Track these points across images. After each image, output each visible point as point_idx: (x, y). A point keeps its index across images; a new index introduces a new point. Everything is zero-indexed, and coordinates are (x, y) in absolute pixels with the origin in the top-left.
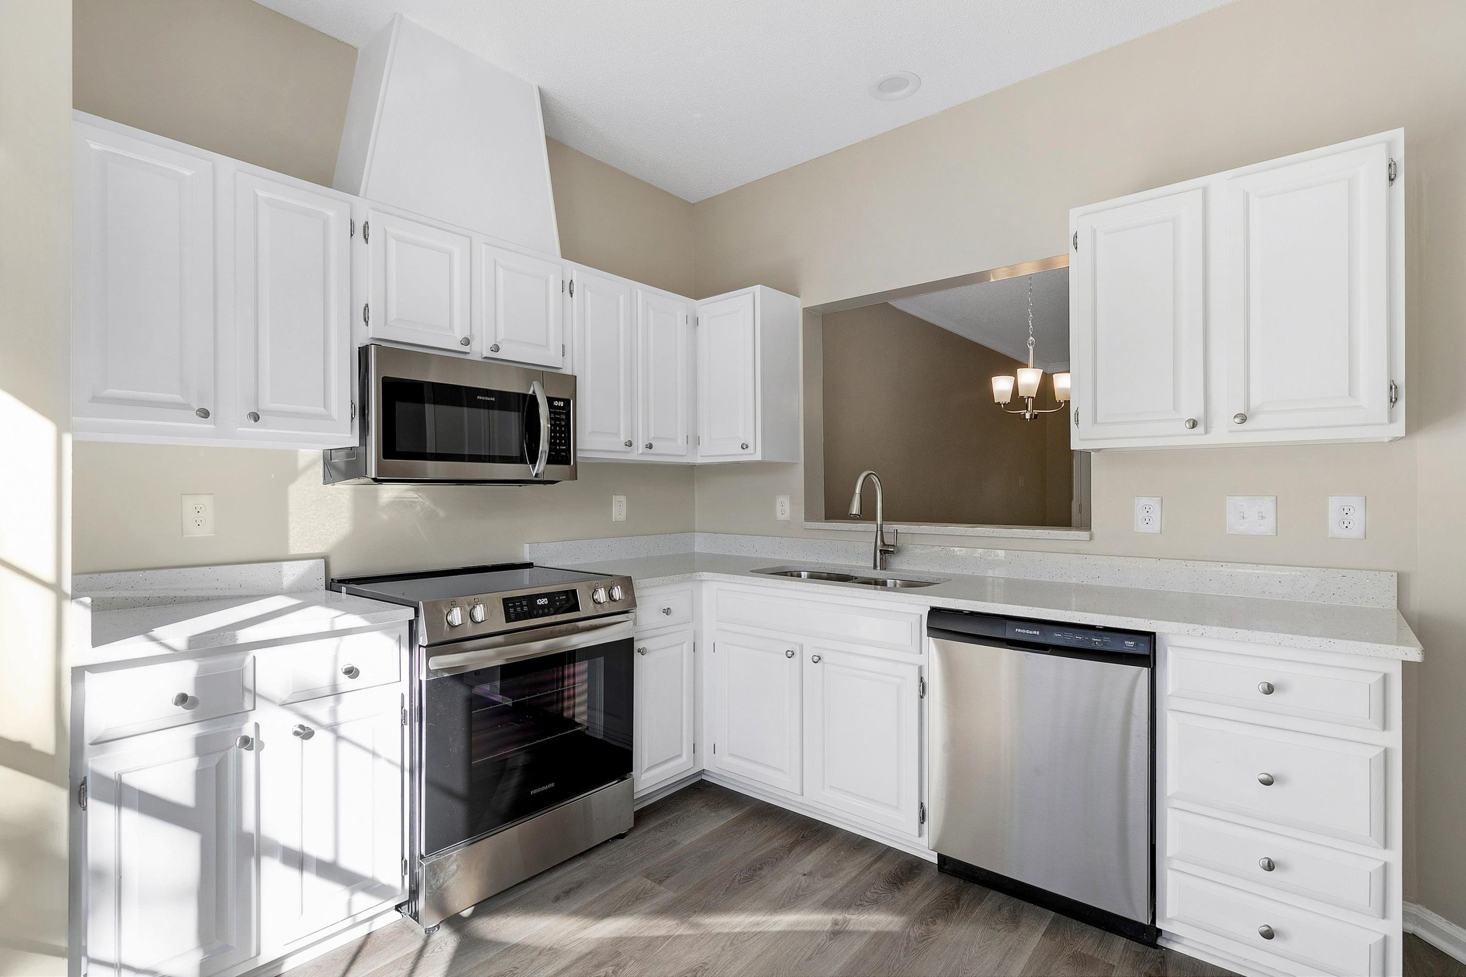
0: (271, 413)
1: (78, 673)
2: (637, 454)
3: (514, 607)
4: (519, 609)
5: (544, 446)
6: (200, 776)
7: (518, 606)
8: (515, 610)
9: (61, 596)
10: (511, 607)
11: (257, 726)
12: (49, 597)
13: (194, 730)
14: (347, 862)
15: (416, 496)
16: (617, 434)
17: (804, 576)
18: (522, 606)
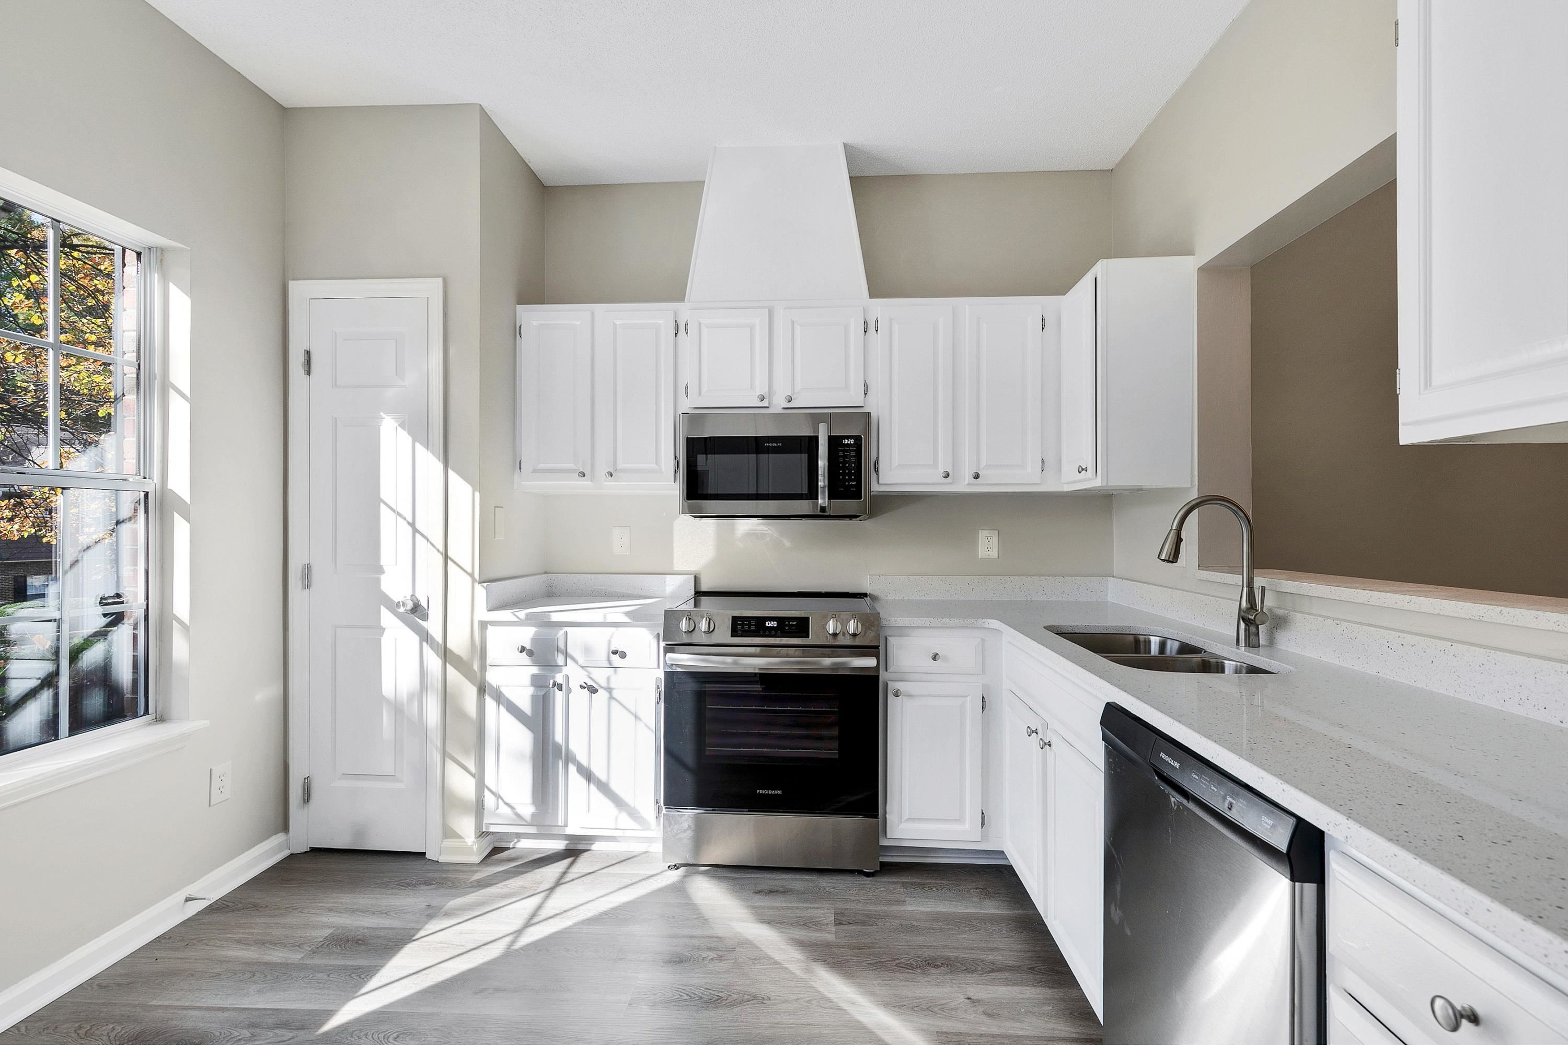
0: (624, 471)
1: (484, 625)
2: (963, 485)
3: (743, 625)
4: (746, 627)
5: (822, 482)
6: (534, 698)
7: (746, 625)
8: (743, 627)
9: (474, 580)
10: (740, 625)
11: (567, 677)
12: (469, 579)
13: (535, 670)
14: (615, 786)
15: (767, 529)
16: (935, 465)
17: (1155, 642)
18: (750, 625)
